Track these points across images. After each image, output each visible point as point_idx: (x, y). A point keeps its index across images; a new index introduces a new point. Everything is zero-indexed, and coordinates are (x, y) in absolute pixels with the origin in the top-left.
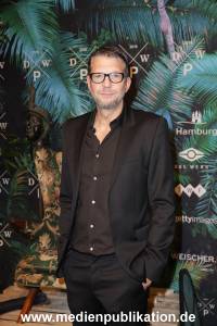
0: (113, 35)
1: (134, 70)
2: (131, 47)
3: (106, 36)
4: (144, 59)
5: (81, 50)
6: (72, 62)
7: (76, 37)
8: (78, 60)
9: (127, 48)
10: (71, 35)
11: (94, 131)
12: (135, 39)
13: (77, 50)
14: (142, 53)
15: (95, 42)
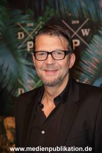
0: (57, 12)
1: (76, 43)
2: (74, 22)
3: (50, 13)
4: (85, 32)
5: (28, 25)
6: (20, 36)
7: (24, 14)
8: (25, 33)
9: (69, 23)
10: (19, 12)
11: (42, 106)
12: (77, 15)
13: (24, 25)
14: (84, 28)
15: (40, 18)
